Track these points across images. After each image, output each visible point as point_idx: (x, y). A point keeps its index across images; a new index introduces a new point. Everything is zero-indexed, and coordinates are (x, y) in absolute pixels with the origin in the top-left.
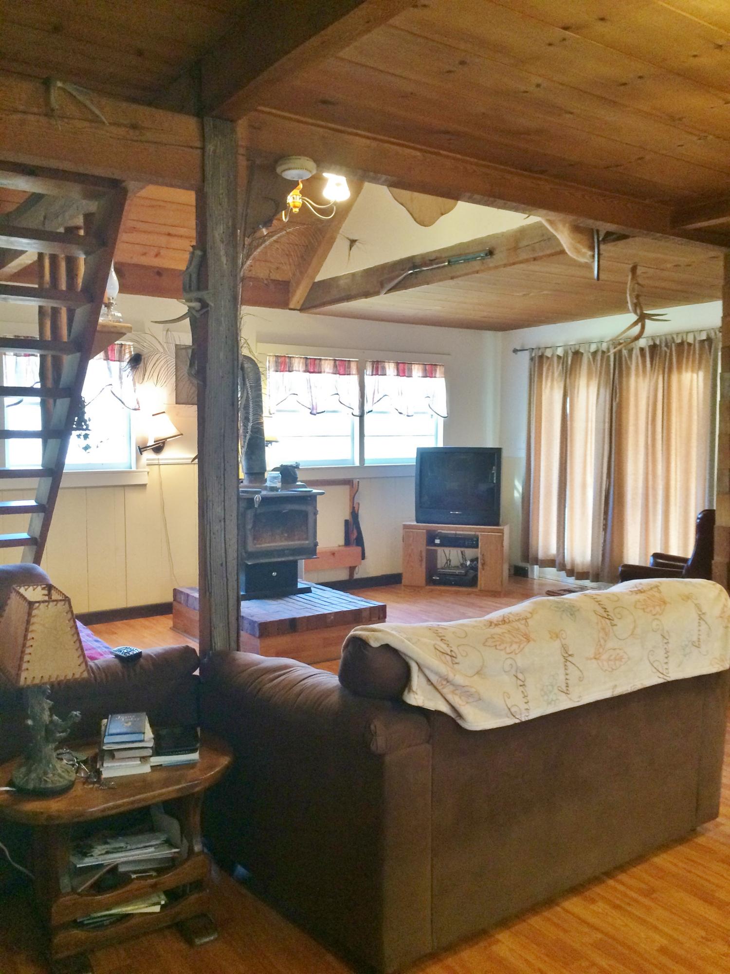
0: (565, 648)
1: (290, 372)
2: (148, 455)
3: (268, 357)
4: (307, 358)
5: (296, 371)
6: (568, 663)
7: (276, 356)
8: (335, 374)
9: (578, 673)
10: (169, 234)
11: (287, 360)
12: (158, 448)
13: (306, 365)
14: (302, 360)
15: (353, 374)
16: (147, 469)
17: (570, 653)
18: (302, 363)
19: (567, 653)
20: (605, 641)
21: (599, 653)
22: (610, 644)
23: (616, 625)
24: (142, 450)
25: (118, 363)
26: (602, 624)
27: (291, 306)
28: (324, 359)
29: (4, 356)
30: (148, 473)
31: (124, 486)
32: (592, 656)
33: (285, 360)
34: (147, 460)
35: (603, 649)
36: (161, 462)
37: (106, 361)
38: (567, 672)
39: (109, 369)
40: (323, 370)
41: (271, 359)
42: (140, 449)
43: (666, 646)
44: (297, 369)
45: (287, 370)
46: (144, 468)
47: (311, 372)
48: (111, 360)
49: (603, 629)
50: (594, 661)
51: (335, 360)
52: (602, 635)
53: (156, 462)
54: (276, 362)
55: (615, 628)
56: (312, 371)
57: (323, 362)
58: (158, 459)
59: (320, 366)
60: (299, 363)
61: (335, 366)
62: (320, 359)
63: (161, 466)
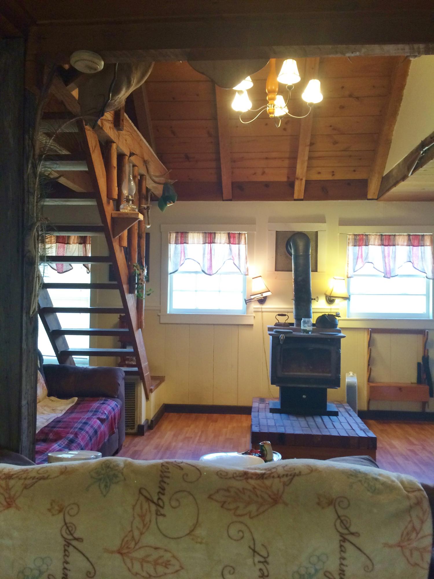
0: (69, 528)
1: (367, 246)
2: (254, 306)
3: (348, 236)
4: (382, 235)
5: (371, 245)
6: (71, 549)
7: (354, 235)
8: (409, 246)
9: (84, 565)
10: (267, 158)
11: (364, 237)
12: (262, 301)
13: (381, 240)
14: (378, 237)
15: (427, 246)
16: (254, 314)
17: (76, 535)
18: (378, 239)
19: (72, 534)
20: (141, 534)
21: (128, 548)
22: (149, 539)
23: (164, 515)
24: (247, 301)
25: (238, 245)
26: (141, 508)
27: (369, 197)
28: (398, 235)
29: (169, 244)
30: (254, 317)
31: (238, 325)
32: (115, 549)
33: (363, 237)
34: (254, 308)
35: (136, 544)
36: (263, 310)
37: (229, 245)
38: (68, 559)
39: (230, 249)
40: (396, 243)
41: (351, 237)
42: (246, 301)
43: (261, 566)
44: (372, 243)
45: (364, 244)
46: (252, 314)
47: (385, 246)
48: (232, 244)
49: (142, 517)
50: (118, 556)
51: (409, 235)
52: (137, 522)
53: (260, 310)
54: (355, 239)
55: (160, 518)
56: (387, 244)
57: (397, 237)
58: (262, 308)
59: (394, 240)
60: (375, 239)
61: (409, 240)
62: (395, 235)
63: (264, 313)
